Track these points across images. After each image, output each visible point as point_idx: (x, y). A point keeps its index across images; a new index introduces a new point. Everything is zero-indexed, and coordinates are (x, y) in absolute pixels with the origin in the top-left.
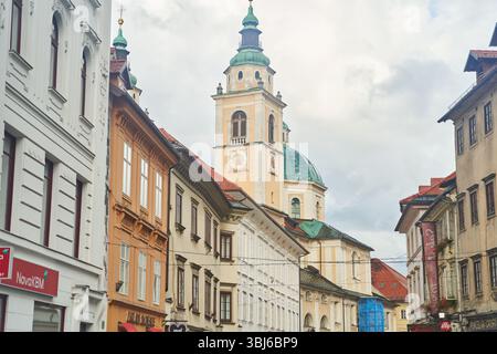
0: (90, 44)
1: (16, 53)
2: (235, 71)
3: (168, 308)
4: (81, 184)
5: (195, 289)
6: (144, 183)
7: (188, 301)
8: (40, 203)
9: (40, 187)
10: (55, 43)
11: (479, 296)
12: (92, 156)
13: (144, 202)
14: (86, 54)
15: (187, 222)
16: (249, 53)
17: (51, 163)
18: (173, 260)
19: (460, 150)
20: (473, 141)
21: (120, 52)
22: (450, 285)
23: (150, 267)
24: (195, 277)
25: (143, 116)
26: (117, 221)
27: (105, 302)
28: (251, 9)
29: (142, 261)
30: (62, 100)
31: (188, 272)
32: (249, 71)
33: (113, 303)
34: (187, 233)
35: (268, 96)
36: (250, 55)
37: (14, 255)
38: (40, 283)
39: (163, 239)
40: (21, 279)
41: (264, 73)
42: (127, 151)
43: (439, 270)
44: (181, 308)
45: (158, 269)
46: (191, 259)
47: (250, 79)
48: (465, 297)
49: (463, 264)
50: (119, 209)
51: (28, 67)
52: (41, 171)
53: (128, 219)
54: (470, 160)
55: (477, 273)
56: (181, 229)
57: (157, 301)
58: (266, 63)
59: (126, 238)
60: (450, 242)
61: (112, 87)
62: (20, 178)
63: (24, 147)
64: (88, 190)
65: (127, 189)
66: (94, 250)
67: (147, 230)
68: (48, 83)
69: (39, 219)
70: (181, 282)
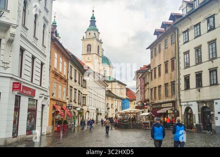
0: (46, 23)
1: (24, 25)
2: (88, 33)
3: (67, 101)
4: (42, 64)
5: (75, 96)
6: (61, 65)
7: (73, 99)
8: (30, 69)
9: (30, 65)
10: (35, 23)
11: (155, 98)
12: (45, 56)
13: (61, 70)
14: (44, 26)
15: (73, 76)
16: (93, 27)
17: (33, 58)
18: (69, 87)
19: (152, 57)
20: (155, 55)
21: (54, 26)
22: (148, 95)
23: (62, 89)
24: (75, 92)
25: (61, 45)
26: (53, 75)
27: (49, 99)
28: (93, 14)
29: (60, 87)
30: (37, 39)
31: (73, 91)
32: (92, 32)
33: (51, 99)
34: (73, 79)
35: (98, 40)
36: (93, 28)
37: (23, 84)
38: (30, 93)
39: (66, 81)
40: (25, 91)
41: (96, 33)
42: (56, 55)
43: (145, 91)
44: (71, 101)
45: (64, 90)
46: (74, 87)
47: (92, 35)
48: (152, 99)
49: (152, 89)
50: (53, 72)
51: (27, 29)
52: (30, 60)
53: (56, 75)
54: (154, 60)
55: (155, 92)
56: (71, 78)
57: (64, 99)
58: (97, 30)
59: (55, 81)
60: (148, 83)
61: (52, 36)
62: (24, 62)
63: (25, 53)
64: (44, 66)
65: (56, 66)
66: (46, 84)
67: (61, 78)
68: (33, 34)
69: (30, 74)
70: (71, 93)
